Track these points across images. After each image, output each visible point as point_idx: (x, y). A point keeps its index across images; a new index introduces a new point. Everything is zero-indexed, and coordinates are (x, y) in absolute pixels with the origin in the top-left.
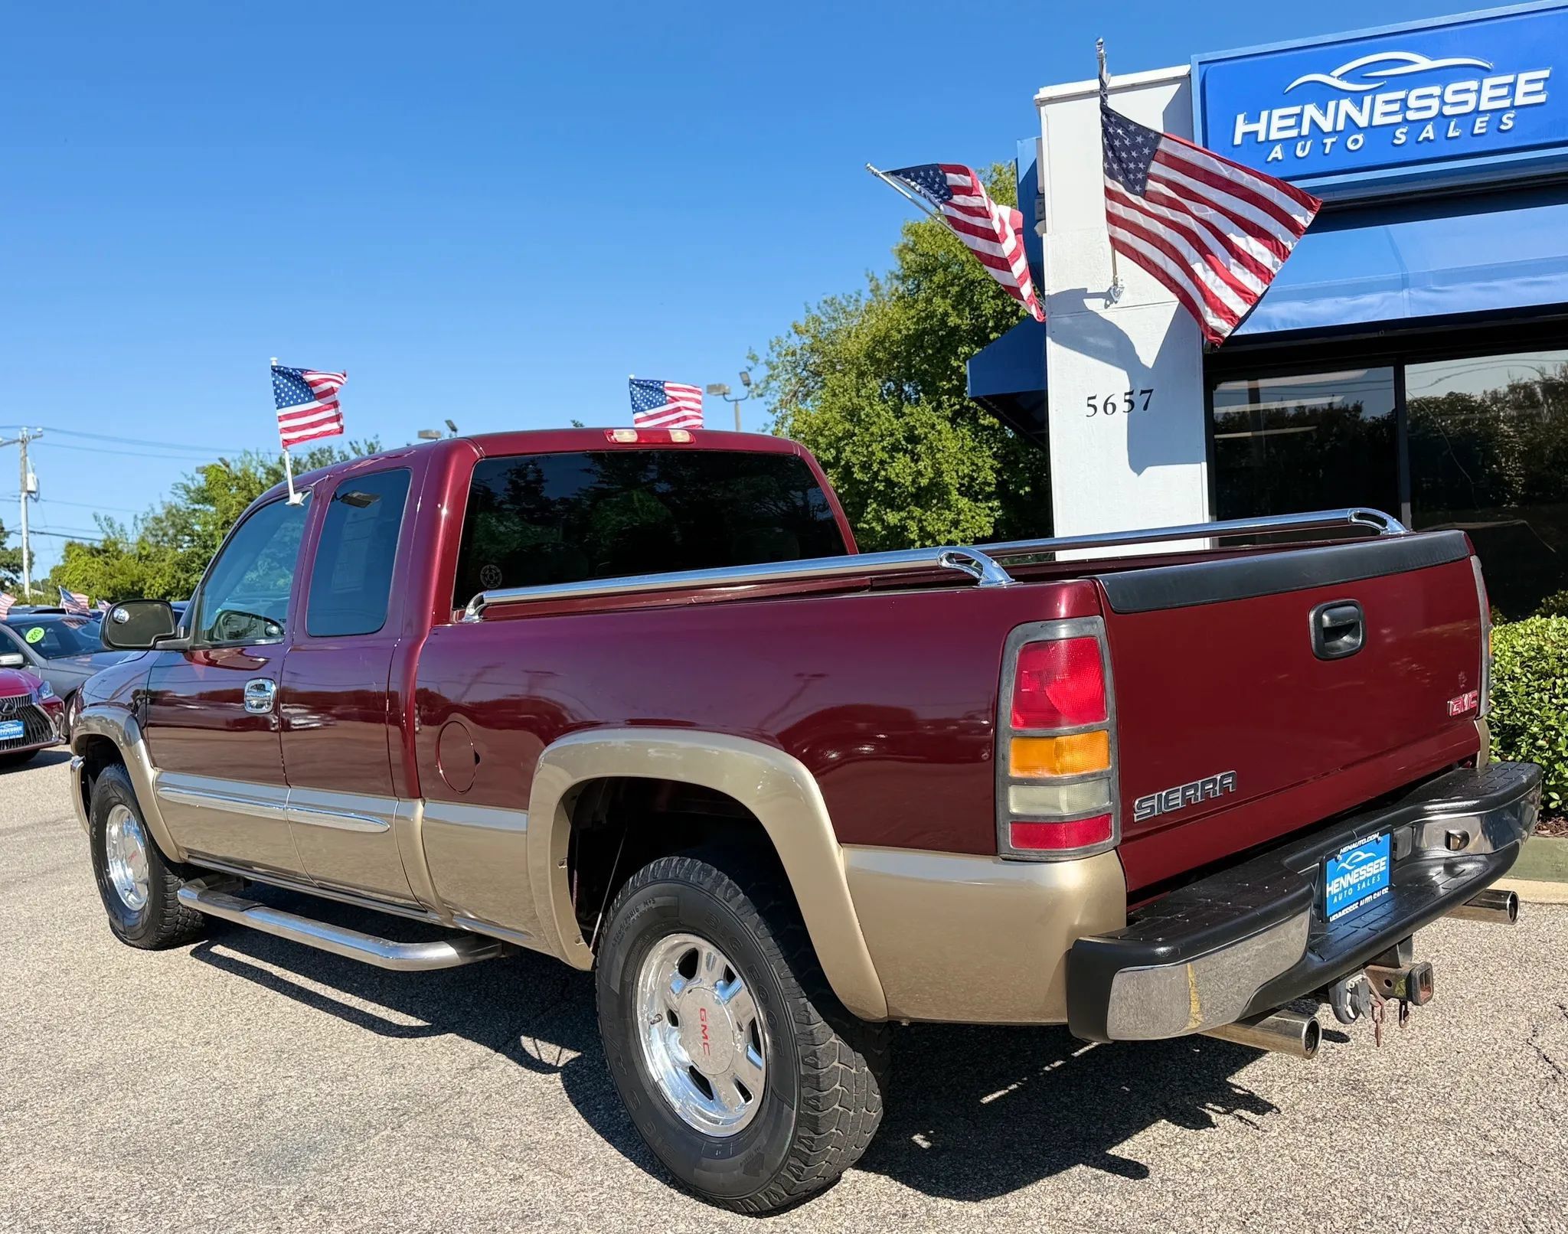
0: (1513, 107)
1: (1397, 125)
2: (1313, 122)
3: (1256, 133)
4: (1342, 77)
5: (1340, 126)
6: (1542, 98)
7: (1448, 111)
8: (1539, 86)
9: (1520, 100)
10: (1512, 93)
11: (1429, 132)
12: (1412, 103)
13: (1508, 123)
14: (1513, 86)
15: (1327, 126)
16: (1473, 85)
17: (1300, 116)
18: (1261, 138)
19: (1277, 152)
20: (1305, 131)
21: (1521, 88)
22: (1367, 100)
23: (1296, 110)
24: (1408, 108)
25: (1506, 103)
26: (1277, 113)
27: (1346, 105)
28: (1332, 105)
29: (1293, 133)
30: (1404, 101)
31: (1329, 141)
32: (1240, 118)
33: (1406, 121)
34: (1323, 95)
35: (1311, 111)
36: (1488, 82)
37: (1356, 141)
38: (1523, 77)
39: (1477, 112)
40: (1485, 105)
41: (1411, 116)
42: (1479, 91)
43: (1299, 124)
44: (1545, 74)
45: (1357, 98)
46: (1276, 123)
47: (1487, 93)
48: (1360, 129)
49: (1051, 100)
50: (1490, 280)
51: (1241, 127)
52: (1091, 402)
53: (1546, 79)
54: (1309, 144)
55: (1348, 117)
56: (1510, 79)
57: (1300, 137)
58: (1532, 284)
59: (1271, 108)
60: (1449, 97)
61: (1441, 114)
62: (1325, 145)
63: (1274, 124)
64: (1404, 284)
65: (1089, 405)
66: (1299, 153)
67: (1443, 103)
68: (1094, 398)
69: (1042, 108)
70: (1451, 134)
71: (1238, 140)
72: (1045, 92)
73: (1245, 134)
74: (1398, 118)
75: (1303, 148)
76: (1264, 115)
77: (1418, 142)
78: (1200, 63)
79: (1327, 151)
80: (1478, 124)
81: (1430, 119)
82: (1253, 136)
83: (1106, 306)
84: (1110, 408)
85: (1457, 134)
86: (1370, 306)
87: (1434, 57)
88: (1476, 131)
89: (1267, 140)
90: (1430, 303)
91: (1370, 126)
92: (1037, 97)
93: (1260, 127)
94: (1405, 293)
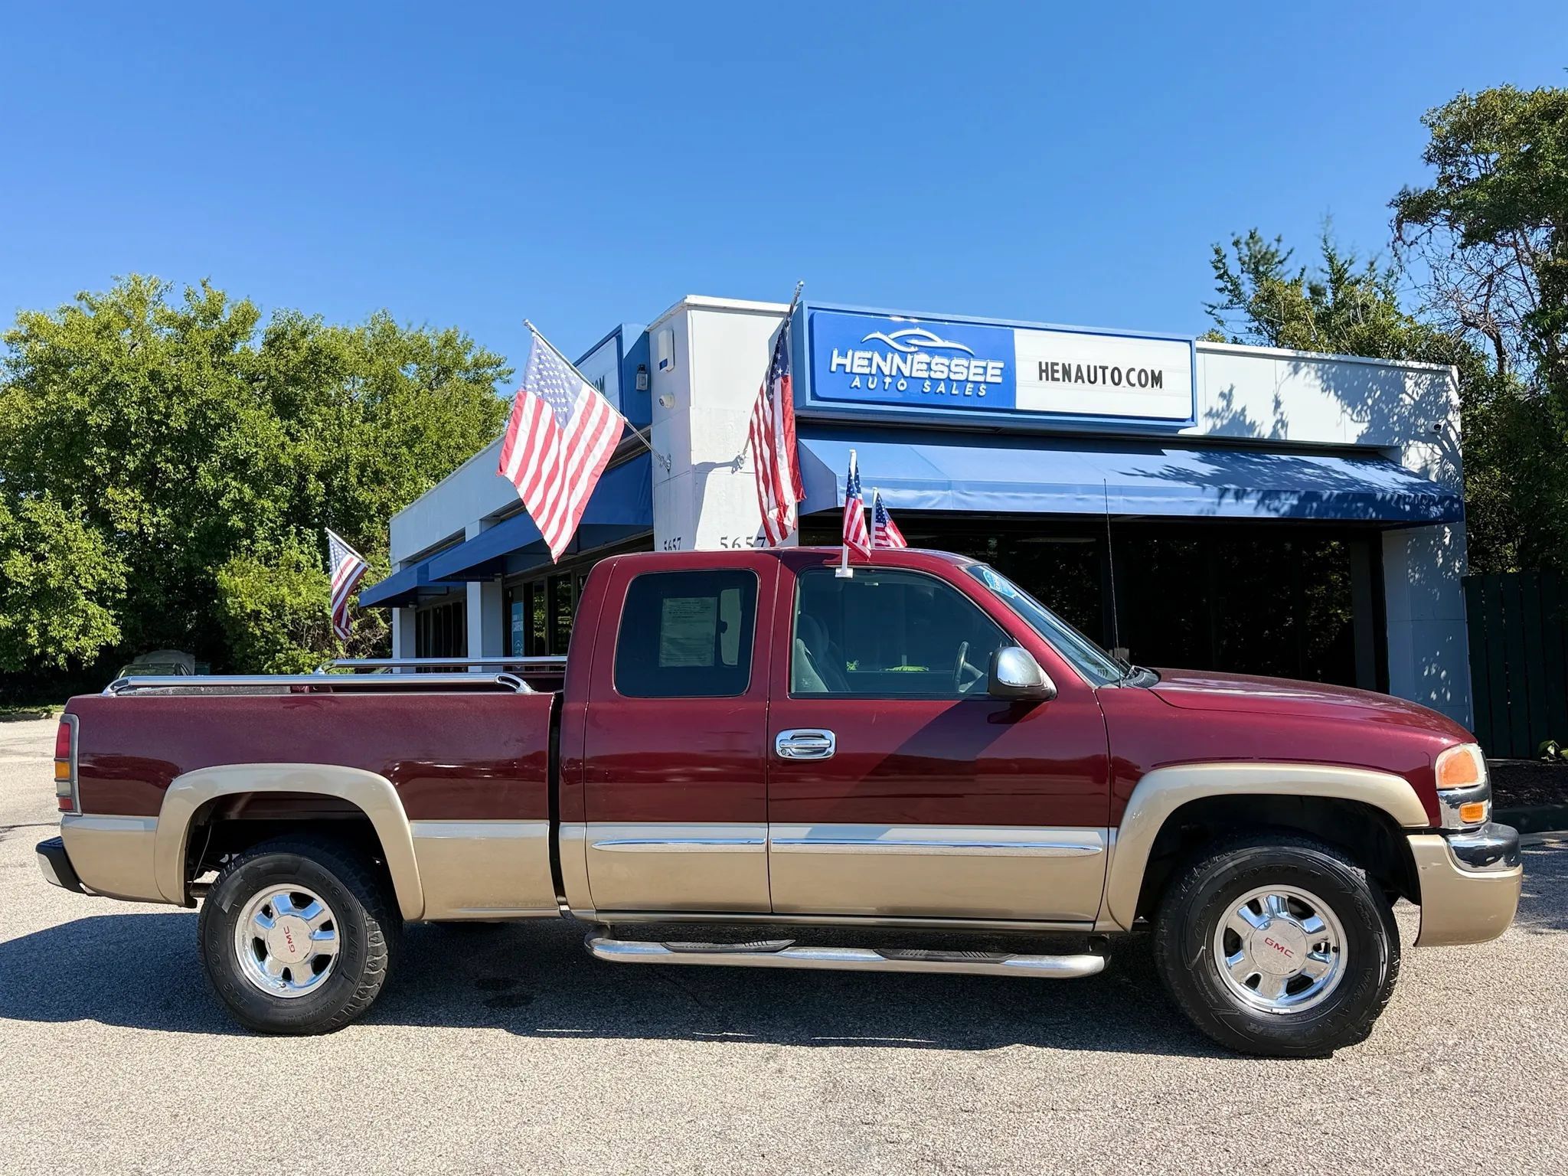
0: (985, 382)
1: (925, 379)
2: (878, 367)
3: (844, 366)
4: (893, 339)
5: (894, 373)
6: (999, 380)
7: (952, 377)
8: (998, 372)
9: (989, 379)
10: (985, 373)
11: (942, 388)
12: (933, 367)
13: (983, 393)
14: (985, 368)
15: (886, 372)
16: (965, 362)
17: (870, 360)
18: (848, 370)
19: (857, 382)
20: (874, 371)
21: (990, 371)
22: (909, 357)
23: (868, 355)
24: (930, 369)
25: (981, 379)
26: (858, 354)
27: (897, 359)
28: (889, 356)
29: (866, 371)
30: (929, 364)
31: (888, 380)
32: (835, 353)
33: (930, 378)
34: (884, 349)
35: (877, 358)
36: (974, 363)
37: (902, 384)
38: (991, 364)
39: (967, 381)
40: (971, 378)
41: (933, 375)
42: (968, 368)
43: (870, 365)
44: (1001, 365)
45: (903, 356)
46: (857, 362)
47: (973, 370)
48: (905, 377)
49: (697, 307)
50: (993, 492)
51: (836, 360)
52: (724, 541)
53: (1001, 369)
54: (876, 380)
55: (899, 368)
56: (983, 364)
57: (871, 374)
58: (1013, 497)
59: (854, 351)
60: (953, 368)
61: (948, 377)
62: (885, 383)
63: (857, 361)
64: (947, 486)
65: (722, 544)
66: (872, 386)
67: (950, 370)
68: (726, 538)
69: (689, 312)
70: (954, 392)
71: (834, 368)
72: (692, 299)
73: (838, 365)
74: (925, 375)
75: (873, 383)
76: (850, 353)
77: (936, 393)
78: (809, 308)
79: (886, 388)
80: (967, 389)
81: (943, 380)
82: (842, 368)
83: (733, 472)
84: (736, 546)
85: (957, 392)
86: (931, 499)
87: (943, 338)
88: (967, 393)
89: (851, 373)
90: (964, 502)
91: (911, 377)
92: (687, 301)
93: (847, 362)
94: (950, 492)
